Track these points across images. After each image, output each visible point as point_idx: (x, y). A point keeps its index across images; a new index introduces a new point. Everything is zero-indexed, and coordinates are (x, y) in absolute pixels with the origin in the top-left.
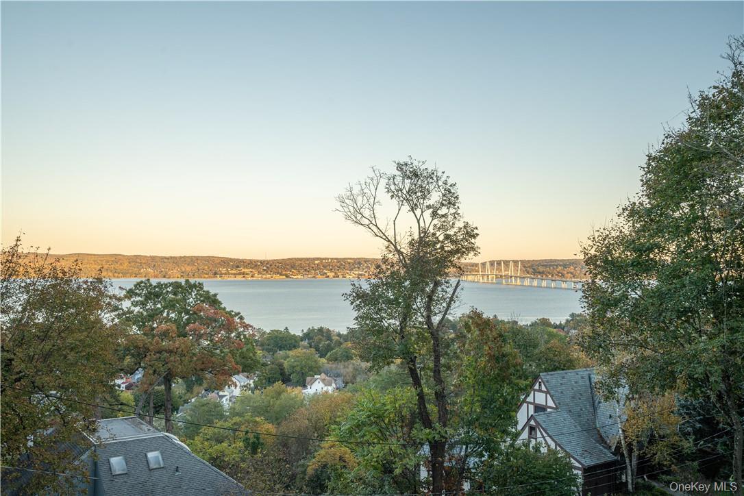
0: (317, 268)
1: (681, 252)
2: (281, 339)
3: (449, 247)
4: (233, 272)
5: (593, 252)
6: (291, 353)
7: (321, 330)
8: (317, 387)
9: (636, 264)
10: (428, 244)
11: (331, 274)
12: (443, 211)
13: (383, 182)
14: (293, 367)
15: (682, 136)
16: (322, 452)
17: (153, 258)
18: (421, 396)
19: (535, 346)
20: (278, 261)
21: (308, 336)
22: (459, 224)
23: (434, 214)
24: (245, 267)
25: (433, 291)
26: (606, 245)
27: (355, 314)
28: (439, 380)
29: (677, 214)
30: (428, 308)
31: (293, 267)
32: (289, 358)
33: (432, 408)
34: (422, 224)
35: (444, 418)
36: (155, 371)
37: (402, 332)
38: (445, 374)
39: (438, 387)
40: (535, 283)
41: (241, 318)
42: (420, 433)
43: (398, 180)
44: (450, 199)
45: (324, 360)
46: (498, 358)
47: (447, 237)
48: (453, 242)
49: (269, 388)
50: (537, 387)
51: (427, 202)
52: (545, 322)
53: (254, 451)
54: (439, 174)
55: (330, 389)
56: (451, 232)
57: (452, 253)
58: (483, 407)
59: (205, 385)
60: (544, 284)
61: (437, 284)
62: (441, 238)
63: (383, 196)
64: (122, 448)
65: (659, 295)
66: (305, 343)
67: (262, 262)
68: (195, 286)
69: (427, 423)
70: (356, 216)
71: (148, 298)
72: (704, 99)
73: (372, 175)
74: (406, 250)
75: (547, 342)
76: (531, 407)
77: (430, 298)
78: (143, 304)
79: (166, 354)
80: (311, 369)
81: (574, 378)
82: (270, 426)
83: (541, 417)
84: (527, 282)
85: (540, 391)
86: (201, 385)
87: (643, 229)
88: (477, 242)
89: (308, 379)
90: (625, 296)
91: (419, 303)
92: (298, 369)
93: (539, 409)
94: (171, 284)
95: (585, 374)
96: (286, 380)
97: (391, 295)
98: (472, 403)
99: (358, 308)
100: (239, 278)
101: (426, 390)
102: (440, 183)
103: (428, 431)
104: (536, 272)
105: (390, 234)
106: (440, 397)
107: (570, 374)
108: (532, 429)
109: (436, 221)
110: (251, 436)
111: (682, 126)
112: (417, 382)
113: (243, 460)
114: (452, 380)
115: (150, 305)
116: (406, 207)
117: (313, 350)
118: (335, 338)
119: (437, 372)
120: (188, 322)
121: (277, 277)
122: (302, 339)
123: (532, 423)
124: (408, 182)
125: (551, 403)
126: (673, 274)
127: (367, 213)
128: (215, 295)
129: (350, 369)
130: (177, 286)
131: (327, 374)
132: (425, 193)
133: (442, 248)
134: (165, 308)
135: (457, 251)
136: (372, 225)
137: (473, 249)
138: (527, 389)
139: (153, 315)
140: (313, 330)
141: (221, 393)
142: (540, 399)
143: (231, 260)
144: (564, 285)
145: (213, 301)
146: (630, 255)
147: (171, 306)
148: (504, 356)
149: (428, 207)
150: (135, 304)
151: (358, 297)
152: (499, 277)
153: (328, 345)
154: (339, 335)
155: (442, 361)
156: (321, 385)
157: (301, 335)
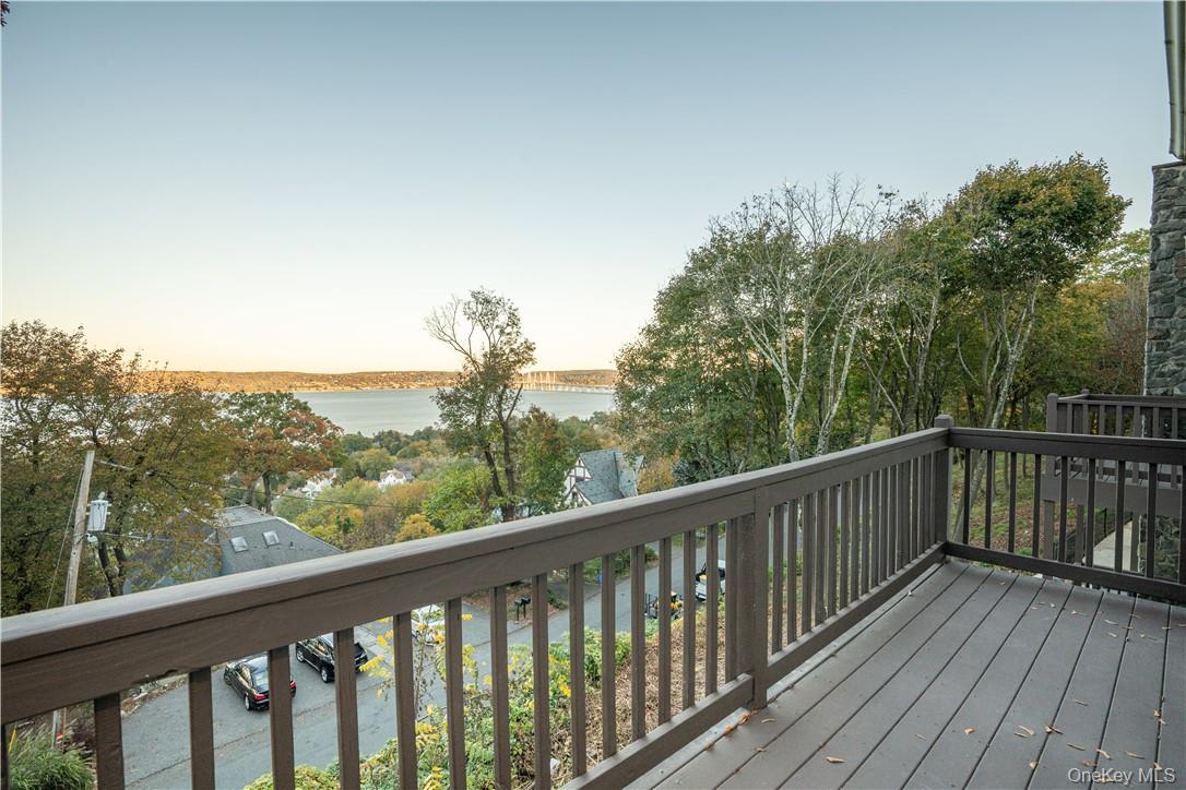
0: (385, 380)
1: (679, 360)
2: (355, 442)
3: (513, 358)
4: (308, 385)
5: (622, 360)
6: (365, 453)
7: (390, 432)
8: (390, 480)
9: (651, 368)
10: (496, 356)
11: (397, 386)
12: (508, 330)
13: (461, 307)
14: (368, 464)
15: (681, 279)
16: (406, 527)
17: (229, 374)
18: (495, 473)
19: (572, 437)
20: (349, 375)
21: (379, 438)
22: (521, 340)
23: (502, 332)
24: (318, 381)
25: (503, 392)
26: (631, 355)
27: (440, 412)
28: (509, 460)
29: (677, 333)
30: (499, 405)
31: (362, 379)
32: (363, 458)
33: (503, 481)
34: (492, 340)
35: (513, 488)
36: (256, 469)
37: (478, 425)
38: (513, 456)
39: (509, 466)
40: (567, 389)
41: (329, 422)
42: (495, 500)
43: (473, 305)
44: (514, 320)
45: (395, 458)
46: (552, 442)
47: (512, 350)
48: (517, 354)
49: (348, 483)
50: (577, 464)
51: (496, 323)
52: (574, 419)
53: (346, 531)
54: (506, 301)
55: (401, 481)
56: (515, 346)
57: (515, 363)
58: (541, 478)
59: (288, 484)
60: (573, 389)
61: (506, 387)
62: (507, 351)
63: (461, 318)
64: (242, 530)
65: (668, 389)
66: (377, 444)
67: (334, 376)
68: (286, 395)
69: (500, 493)
70: (440, 334)
71: (243, 407)
72: (694, 254)
73: (452, 301)
74: (481, 360)
75: (580, 432)
76: (573, 479)
77: (501, 397)
78: (239, 412)
79: (264, 454)
80: (384, 465)
81: (603, 456)
82: (358, 510)
83: (581, 486)
84: (560, 389)
85: (580, 466)
86: (284, 483)
87: (656, 344)
88: (535, 354)
89: (382, 473)
90: (644, 392)
91: (492, 401)
92: (372, 466)
93: (579, 480)
94: (265, 395)
95: (612, 452)
96: (362, 475)
97: (469, 396)
98: (533, 476)
99: (443, 407)
100: (313, 390)
101: (498, 469)
102: (506, 308)
103: (501, 498)
104: (567, 380)
105: (466, 348)
106: (509, 472)
107: (601, 453)
108: (574, 494)
109: (503, 338)
110: (342, 519)
111: (681, 272)
112: (491, 462)
113: (338, 538)
114: (518, 461)
115: (245, 413)
116: (479, 328)
117: (384, 449)
118: (403, 439)
119: (506, 455)
120: (281, 428)
121: (349, 389)
122: (374, 441)
123: (575, 490)
124: (480, 306)
125: (588, 475)
126: (677, 375)
127: (449, 332)
128: (306, 403)
129: (418, 464)
130: (269, 396)
131: (398, 469)
132: (495, 315)
133: (507, 359)
134: (260, 415)
135: (519, 361)
136: (453, 341)
137: (531, 359)
138: (571, 466)
139: (249, 421)
140: (383, 433)
141: (304, 490)
142: (580, 472)
143: (305, 374)
144: (589, 390)
145: (305, 408)
146: (647, 363)
147: (265, 414)
148: (556, 439)
149: (497, 327)
150: (234, 412)
151: (443, 398)
152: (539, 385)
153: (398, 445)
154: (406, 436)
155: (512, 446)
156: (394, 478)
157: (373, 437)
